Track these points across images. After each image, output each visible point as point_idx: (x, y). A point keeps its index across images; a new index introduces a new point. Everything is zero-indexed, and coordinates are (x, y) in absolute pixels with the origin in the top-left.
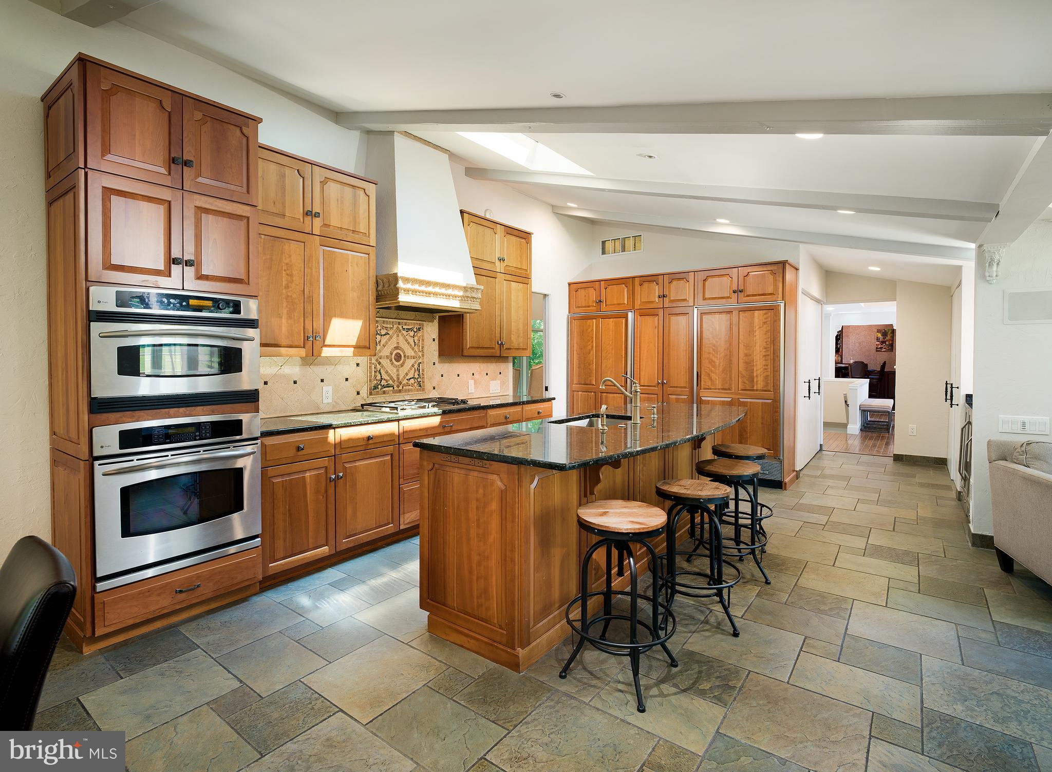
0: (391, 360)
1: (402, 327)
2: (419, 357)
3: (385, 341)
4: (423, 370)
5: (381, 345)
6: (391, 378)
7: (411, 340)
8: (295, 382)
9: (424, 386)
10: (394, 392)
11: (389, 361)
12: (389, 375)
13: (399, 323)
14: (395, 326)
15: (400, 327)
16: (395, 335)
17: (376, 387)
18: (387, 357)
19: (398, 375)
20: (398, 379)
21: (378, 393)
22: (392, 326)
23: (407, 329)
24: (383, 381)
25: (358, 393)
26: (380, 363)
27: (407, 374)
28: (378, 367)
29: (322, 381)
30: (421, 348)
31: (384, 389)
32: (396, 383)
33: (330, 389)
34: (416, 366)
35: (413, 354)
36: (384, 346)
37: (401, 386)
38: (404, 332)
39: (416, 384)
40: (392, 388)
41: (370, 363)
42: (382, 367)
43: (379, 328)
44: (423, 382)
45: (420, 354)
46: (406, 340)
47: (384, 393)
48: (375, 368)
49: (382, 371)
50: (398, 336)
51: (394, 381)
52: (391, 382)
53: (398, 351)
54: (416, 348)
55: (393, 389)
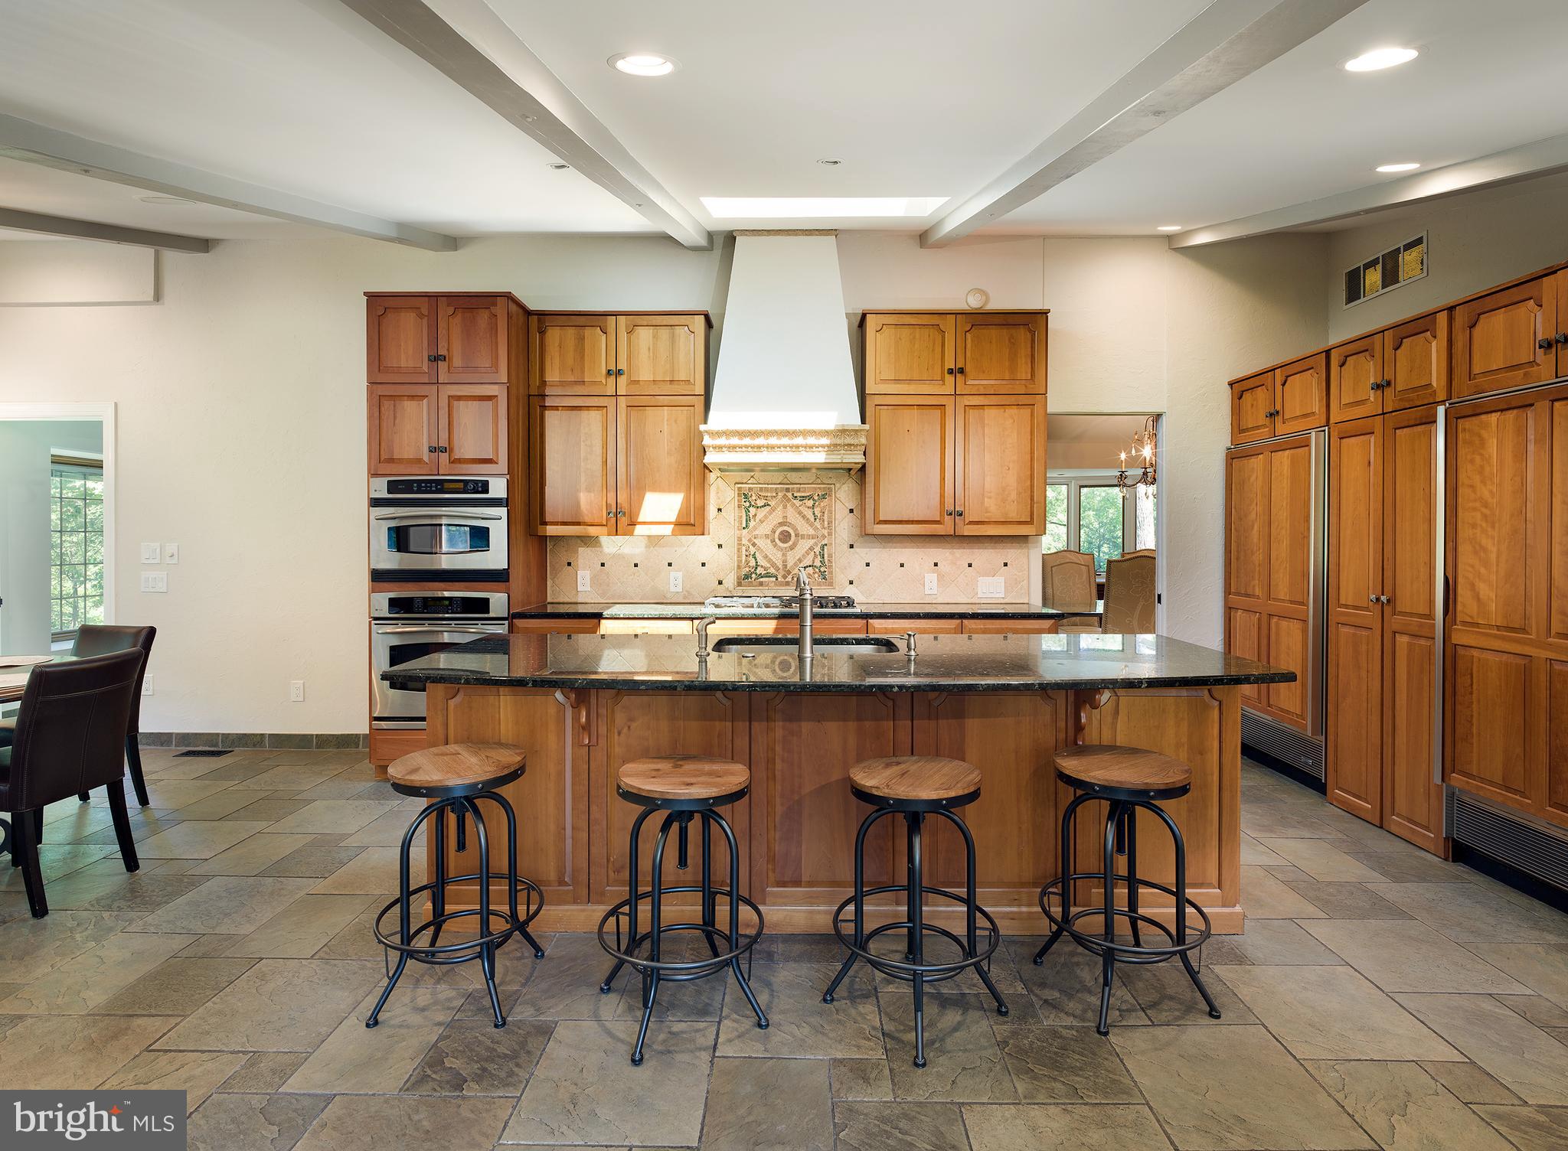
0: (773, 541)
1: (793, 494)
2: (824, 537)
3: (763, 514)
4: (830, 556)
5: (757, 520)
6: (773, 565)
7: (809, 514)
8: (636, 565)
9: (832, 578)
10: (778, 584)
11: (769, 542)
12: (770, 561)
13: (787, 490)
14: (779, 494)
15: (789, 495)
16: (781, 507)
17: (747, 577)
18: (767, 536)
19: (785, 561)
20: (785, 566)
21: (750, 585)
22: (774, 494)
23: (800, 497)
24: (759, 568)
25: (720, 583)
26: (754, 545)
27: (800, 560)
28: (752, 550)
29: (670, 565)
30: (826, 523)
31: (761, 580)
32: (782, 573)
33: (680, 575)
34: (817, 549)
35: (811, 532)
36: (762, 522)
37: (790, 577)
38: (797, 503)
39: (816, 575)
40: (774, 579)
41: (739, 544)
42: (759, 549)
43: (754, 498)
44: (831, 573)
45: (826, 532)
46: (800, 513)
47: (761, 584)
48: (746, 551)
49: (757, 555)
50: (785, 507)
51: (778, 569)
52: (772, 571)
53: (786, 528)
54: (817, 524)
55: (777, 579)
